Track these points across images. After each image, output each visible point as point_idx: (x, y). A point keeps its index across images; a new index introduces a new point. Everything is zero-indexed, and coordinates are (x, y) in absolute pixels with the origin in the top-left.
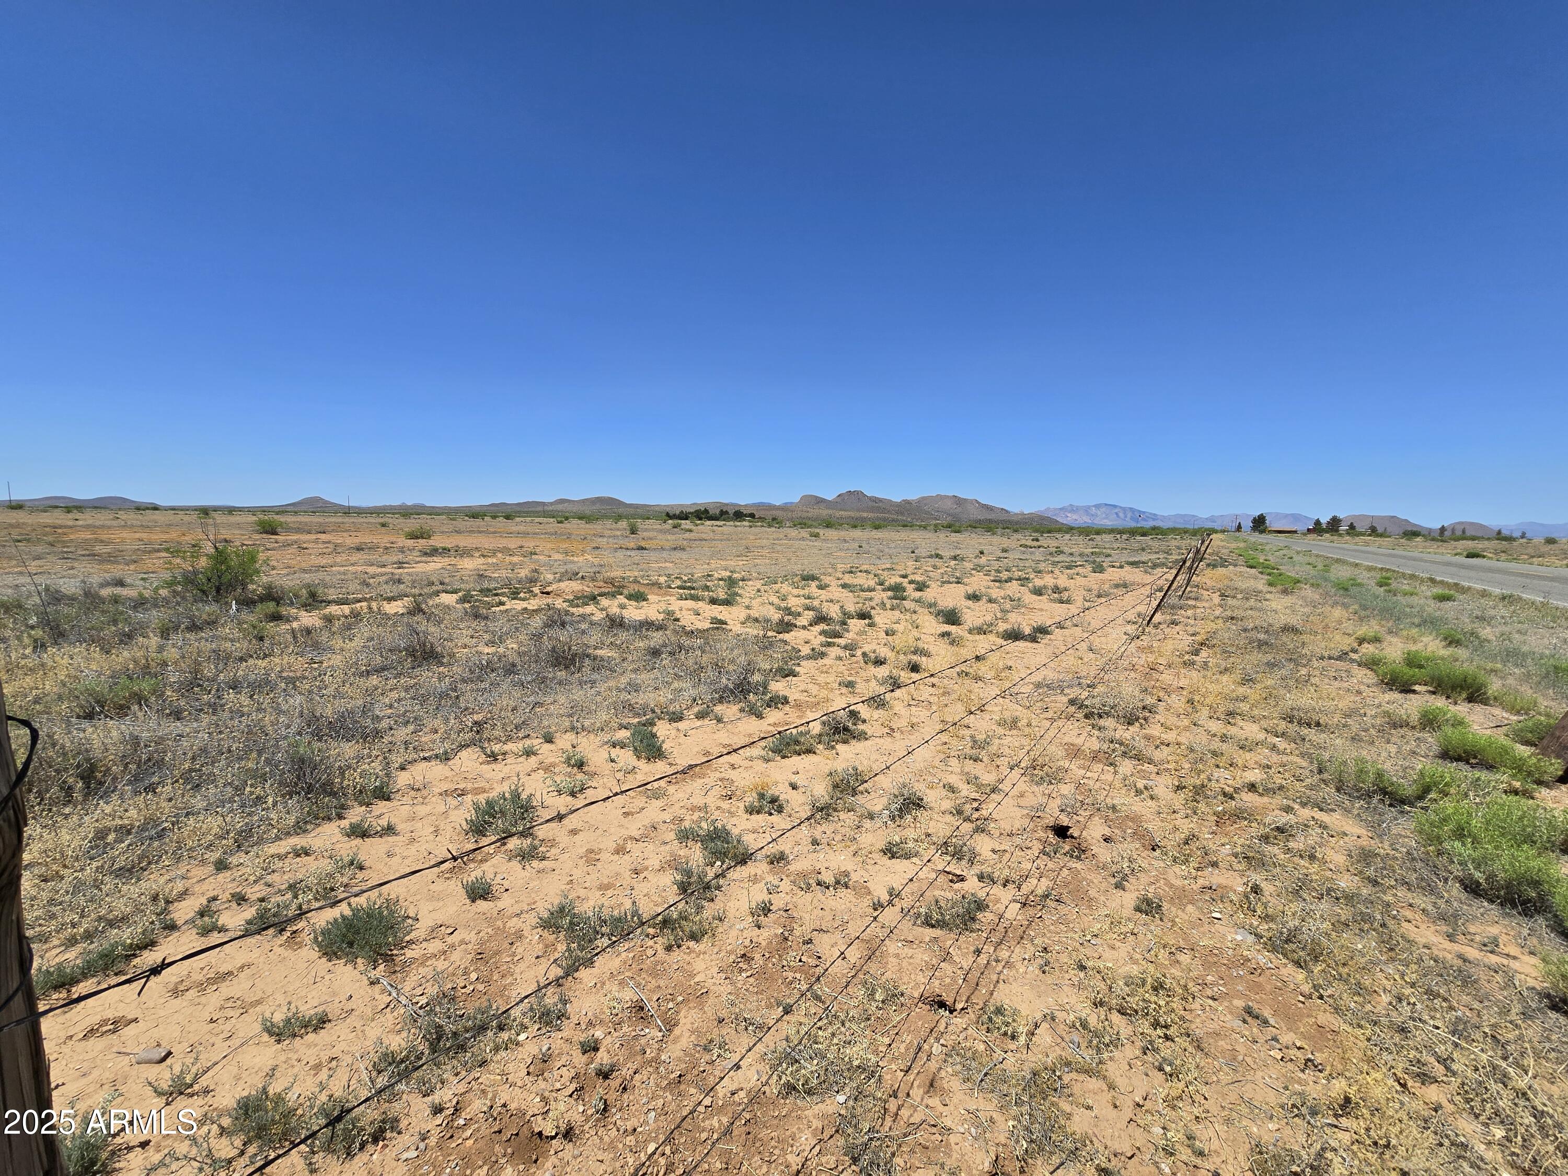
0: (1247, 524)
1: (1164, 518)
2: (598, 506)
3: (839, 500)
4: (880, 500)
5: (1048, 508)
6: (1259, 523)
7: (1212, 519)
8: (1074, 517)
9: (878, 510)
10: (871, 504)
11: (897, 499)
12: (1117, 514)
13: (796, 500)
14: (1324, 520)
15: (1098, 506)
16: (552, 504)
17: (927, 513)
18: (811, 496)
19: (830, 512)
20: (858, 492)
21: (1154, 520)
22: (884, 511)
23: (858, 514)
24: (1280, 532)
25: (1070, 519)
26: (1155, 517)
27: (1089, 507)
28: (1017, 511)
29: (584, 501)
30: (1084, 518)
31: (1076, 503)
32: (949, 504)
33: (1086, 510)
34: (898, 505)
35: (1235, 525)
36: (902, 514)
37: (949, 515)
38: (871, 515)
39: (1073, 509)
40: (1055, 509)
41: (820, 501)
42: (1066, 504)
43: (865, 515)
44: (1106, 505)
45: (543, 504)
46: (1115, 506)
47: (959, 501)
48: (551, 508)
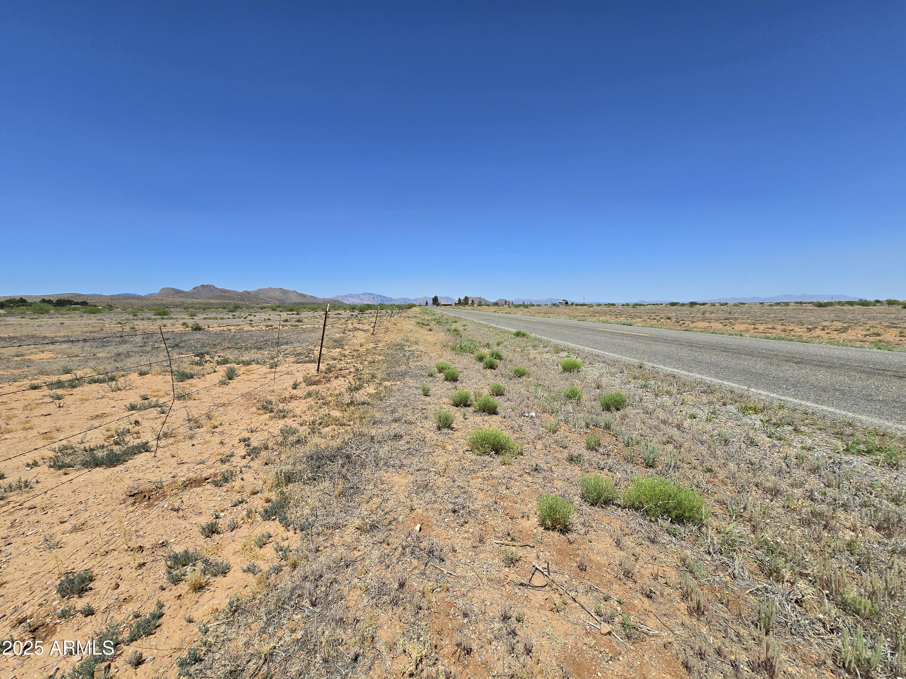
0: (430, 302)
1: (395, 300)
3: (194, 291)
4: (228, 291)
5: (339, 296)
6: (435, 301)
7: (416, 300)
9: (225, 297)
10: (221, 294)
11: (240, 290)
12: (373, 298)
13: (157, 291)
14: (462, 298)
15: (364, 294)
17: (262, 299)
18: (168, 288)
19: (183, 300)
20: (210, 286)
21: (391, 301)
22: (230, 298)
23: (207, 301)
24: (445, 305)
26: (391, 299)
27: (360, 295)
28: (322, 297)
30: (358, 301)
31: (354, 292)
32: (278, 294)
33: (358, 296)
34: (241, 294)
35: (425, 302)
36: (243, 300)
37: (278, 300)
38: (219, 301)
39: (352, 296)
40: (342, 296)
41: (178, 292)
42: (348, 293)
43: (213, 301)
44: (368, 293)
46: (372, 294)
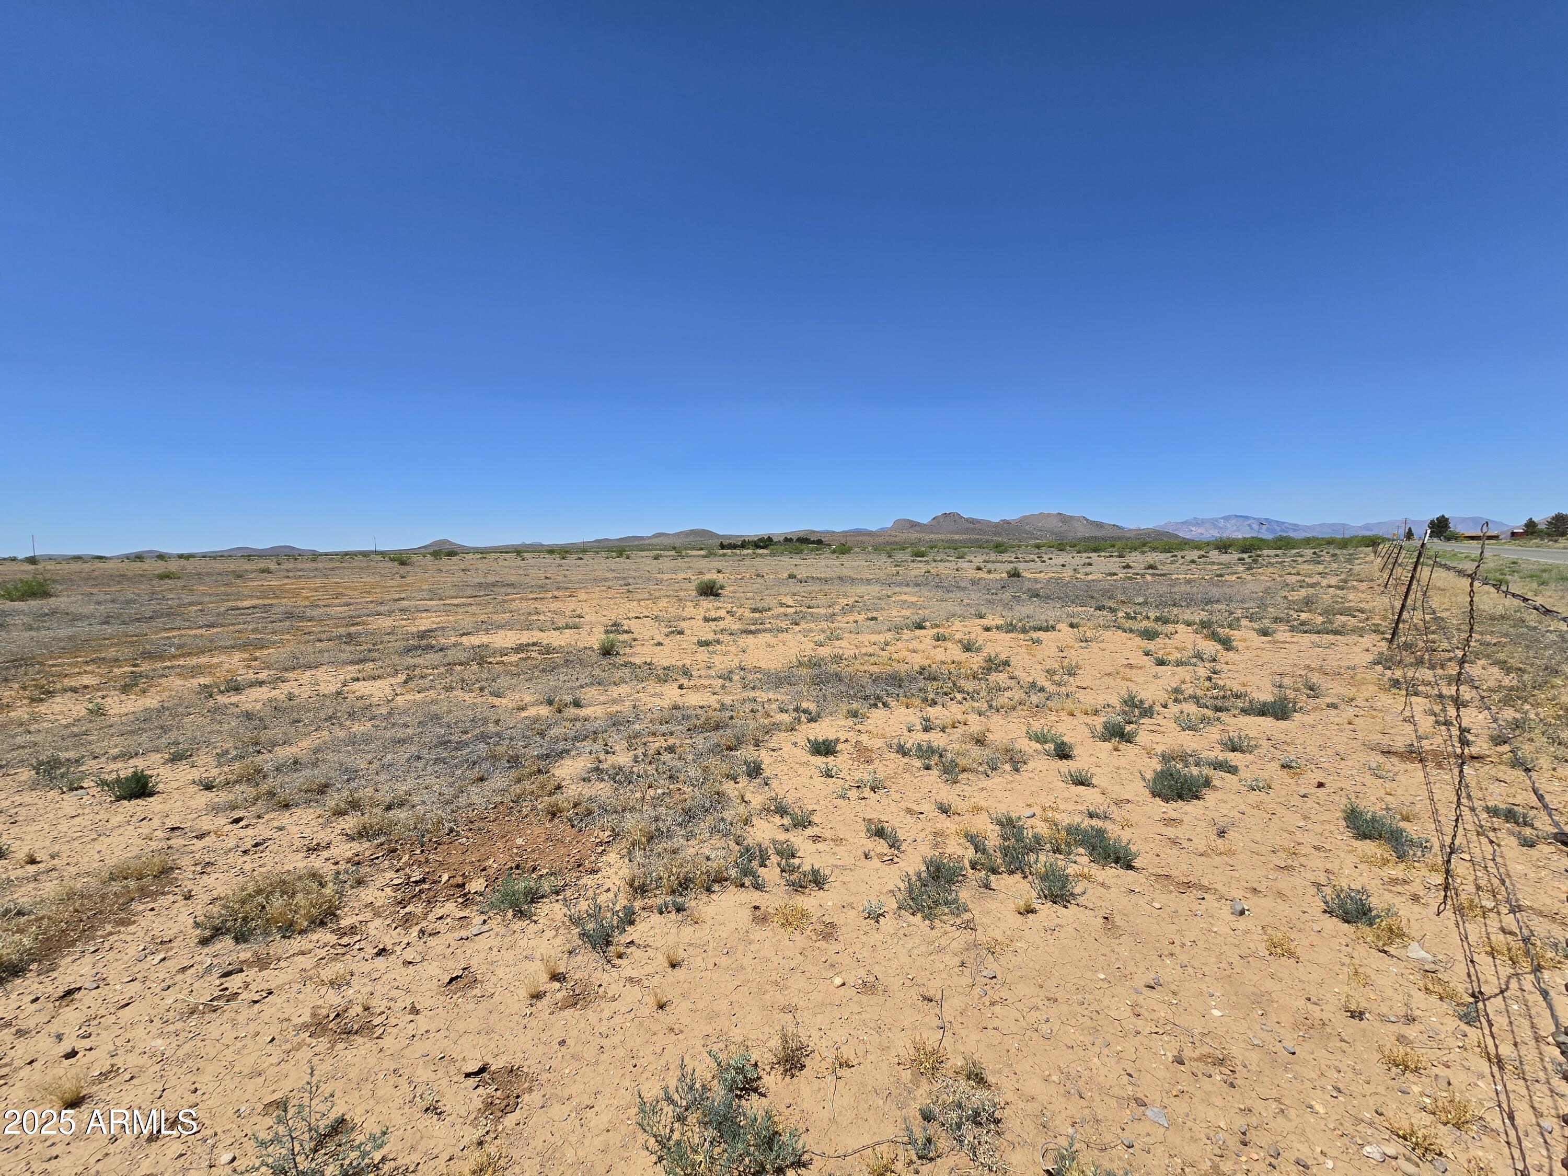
2: (691, 538)
3: (934, 523)
4: (978, 521)
5: (1168, 523)
6: (1440, 527)
8: (1200, 531)
9: (973, 530)
10: (968, 525)
11: (996, 520)
12: (1249, 525)
13: (890, 525)
15: (1227, 518)
16: (649, 538)
17: (1027, 533)
18: (904, 520)
19: (921, 535)
20: (954, 514)
22: (980, 532)
25: (1194, 533)
27: (1217, 520)
28: (1133, 526)
29: (678, 534)
30: (1211, 532)
31: (1204, 515)
32: (1054, 523)
33: (1214, 522)
34: (996, 525)
35: (1403, 532)
36: (1000, 534)
37: (1052, 533)
38: (965, 536)
39: (1198, 523)
40: (1177, 523)
41: (913, 525)
43: (957, 537)
44: (1236, 516)
45: (642, 538)
46: (1247, 518)
47: (1064, 519)
48: (647, 542)
